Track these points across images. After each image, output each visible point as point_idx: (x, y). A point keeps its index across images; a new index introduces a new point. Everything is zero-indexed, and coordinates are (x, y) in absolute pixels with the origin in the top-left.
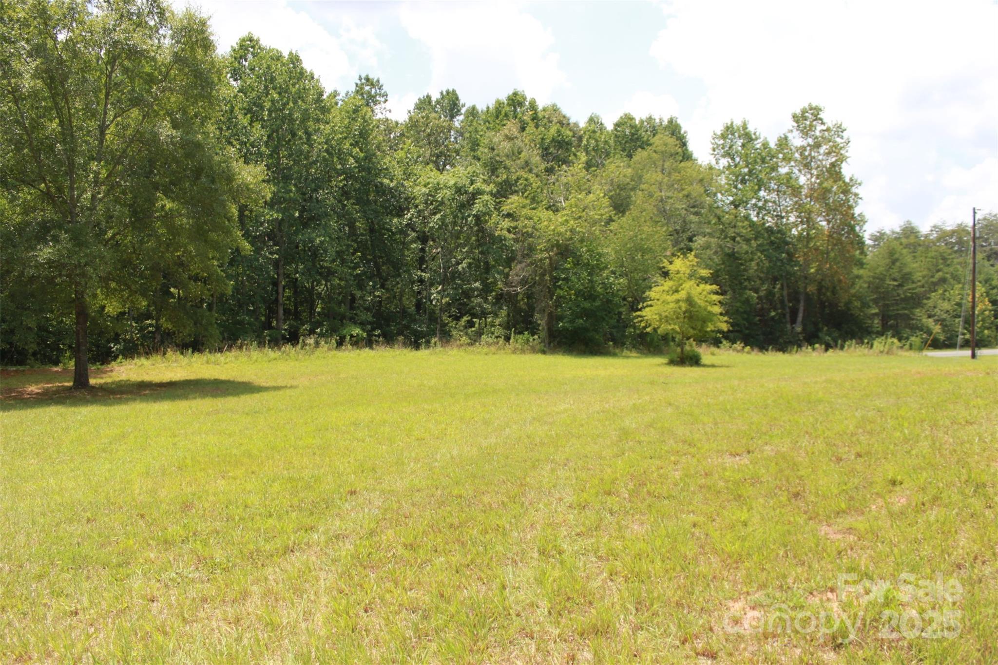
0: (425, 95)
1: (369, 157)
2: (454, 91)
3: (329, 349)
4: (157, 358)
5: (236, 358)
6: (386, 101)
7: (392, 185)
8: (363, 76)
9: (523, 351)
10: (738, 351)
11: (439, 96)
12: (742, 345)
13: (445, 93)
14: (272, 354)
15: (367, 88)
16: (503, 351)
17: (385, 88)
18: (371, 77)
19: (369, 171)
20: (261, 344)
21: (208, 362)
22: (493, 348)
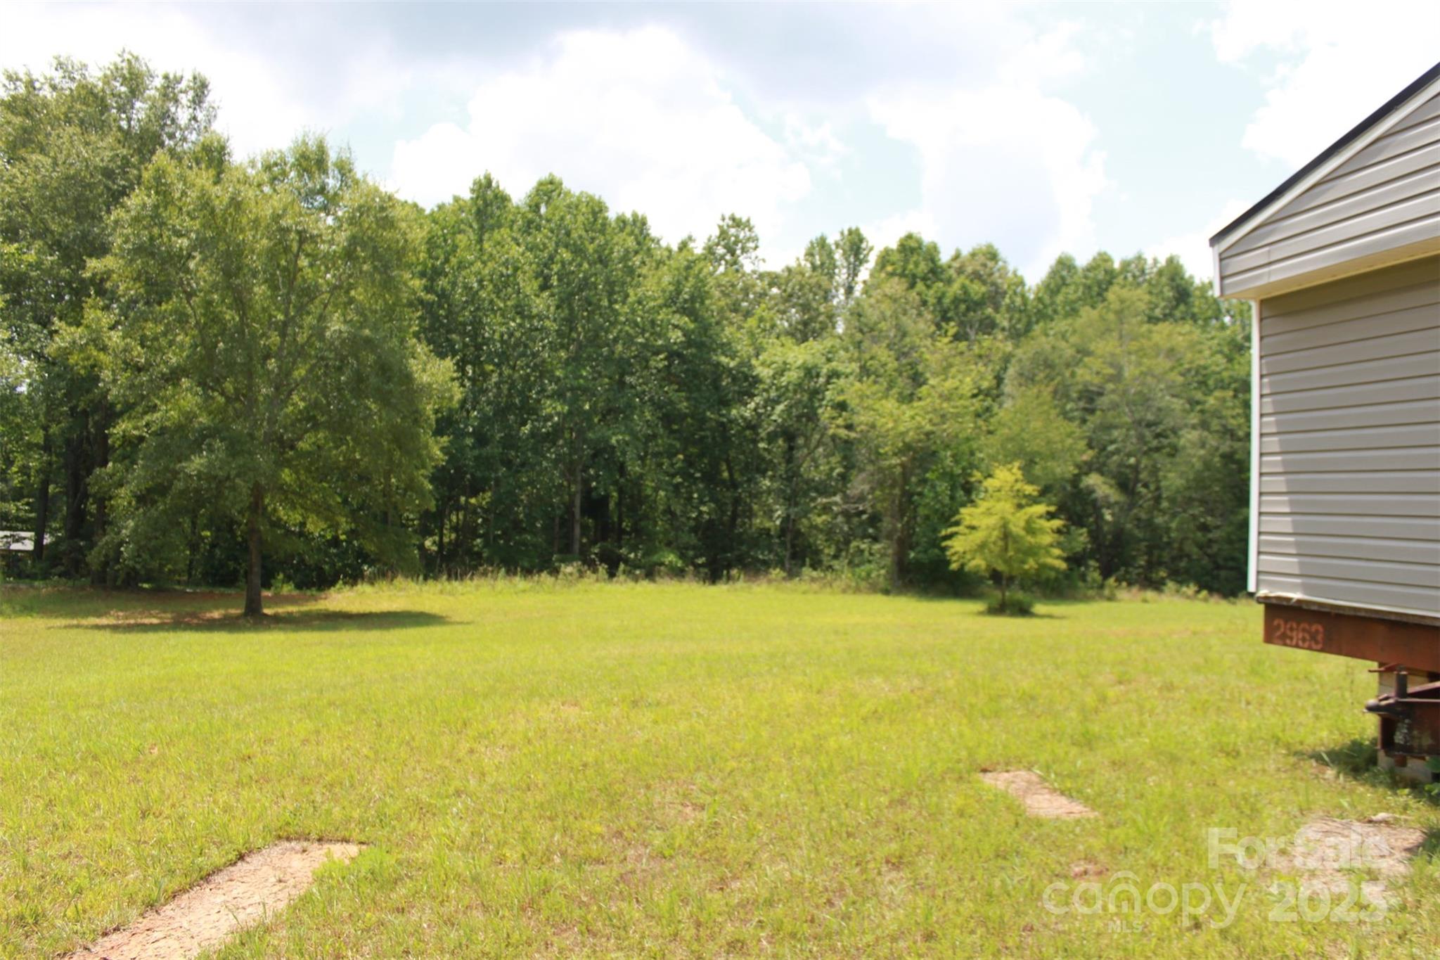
0: (819, 235)
1: (705, 328)
2: (857, 230)
3: (597, 580)
4: (383, 585)
5: (477, 587)
6: (756, 247)
7: (732, 364)
8: (727, 216)
9: (857, 590)
10: (1188, 597)
11: (838, 237)
12: (1196, 588)
13: (846, 233)
14: (519, 582)
15: (733, 231)
16: (828, 590)
17: (758, 231)
18: (737, 216)
19: (700, 346)
20: (511, 572)
21: (441, 592)
22: (815, 586)
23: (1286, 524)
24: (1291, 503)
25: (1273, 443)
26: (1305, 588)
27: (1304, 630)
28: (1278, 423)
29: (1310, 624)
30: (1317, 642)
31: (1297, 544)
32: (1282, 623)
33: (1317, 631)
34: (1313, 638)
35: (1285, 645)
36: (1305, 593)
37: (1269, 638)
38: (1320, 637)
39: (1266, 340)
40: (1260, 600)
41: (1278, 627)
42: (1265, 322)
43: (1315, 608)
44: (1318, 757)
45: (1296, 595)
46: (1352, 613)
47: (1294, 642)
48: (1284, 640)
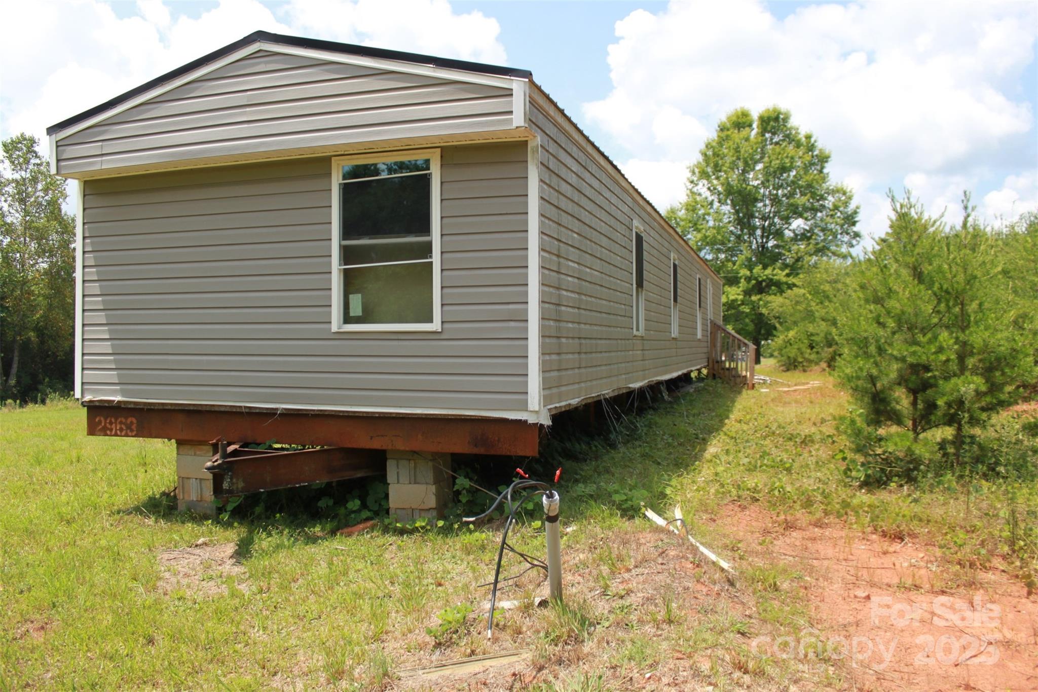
23: (107, 347)
24: (110, 331)
25: (95, 288)
26: (123, 393)
27: (121, 423)
28: (98, 272)
29: (126, 418)
30: (132, 431)
31: (115, 361)
32: (102, 419)
33: (132, 423)
34: (129, 427)
35: (106, 435)
36: (123, 396)
37: (92, 431)
38: (134, 427)
39: (87, 211)
40: (83, 404)
41: (100, 422)
42: (87, 197)
43: (132, 406)
44: (137, 510)
45: (118, 398)
46: (161, 407)
47: (113, 432)
48: (105, 432)
